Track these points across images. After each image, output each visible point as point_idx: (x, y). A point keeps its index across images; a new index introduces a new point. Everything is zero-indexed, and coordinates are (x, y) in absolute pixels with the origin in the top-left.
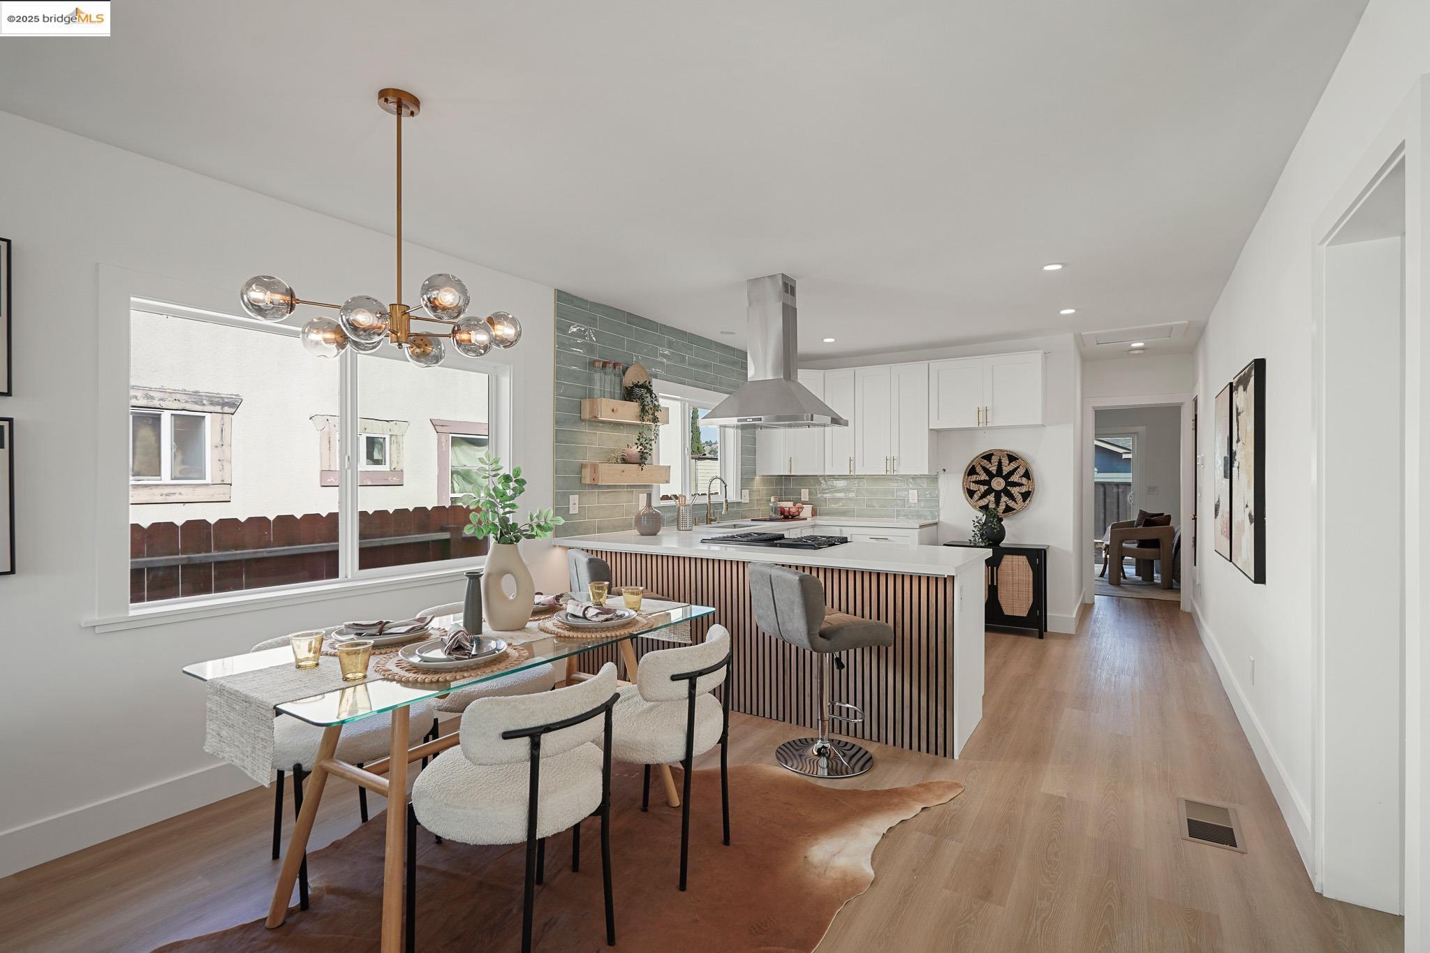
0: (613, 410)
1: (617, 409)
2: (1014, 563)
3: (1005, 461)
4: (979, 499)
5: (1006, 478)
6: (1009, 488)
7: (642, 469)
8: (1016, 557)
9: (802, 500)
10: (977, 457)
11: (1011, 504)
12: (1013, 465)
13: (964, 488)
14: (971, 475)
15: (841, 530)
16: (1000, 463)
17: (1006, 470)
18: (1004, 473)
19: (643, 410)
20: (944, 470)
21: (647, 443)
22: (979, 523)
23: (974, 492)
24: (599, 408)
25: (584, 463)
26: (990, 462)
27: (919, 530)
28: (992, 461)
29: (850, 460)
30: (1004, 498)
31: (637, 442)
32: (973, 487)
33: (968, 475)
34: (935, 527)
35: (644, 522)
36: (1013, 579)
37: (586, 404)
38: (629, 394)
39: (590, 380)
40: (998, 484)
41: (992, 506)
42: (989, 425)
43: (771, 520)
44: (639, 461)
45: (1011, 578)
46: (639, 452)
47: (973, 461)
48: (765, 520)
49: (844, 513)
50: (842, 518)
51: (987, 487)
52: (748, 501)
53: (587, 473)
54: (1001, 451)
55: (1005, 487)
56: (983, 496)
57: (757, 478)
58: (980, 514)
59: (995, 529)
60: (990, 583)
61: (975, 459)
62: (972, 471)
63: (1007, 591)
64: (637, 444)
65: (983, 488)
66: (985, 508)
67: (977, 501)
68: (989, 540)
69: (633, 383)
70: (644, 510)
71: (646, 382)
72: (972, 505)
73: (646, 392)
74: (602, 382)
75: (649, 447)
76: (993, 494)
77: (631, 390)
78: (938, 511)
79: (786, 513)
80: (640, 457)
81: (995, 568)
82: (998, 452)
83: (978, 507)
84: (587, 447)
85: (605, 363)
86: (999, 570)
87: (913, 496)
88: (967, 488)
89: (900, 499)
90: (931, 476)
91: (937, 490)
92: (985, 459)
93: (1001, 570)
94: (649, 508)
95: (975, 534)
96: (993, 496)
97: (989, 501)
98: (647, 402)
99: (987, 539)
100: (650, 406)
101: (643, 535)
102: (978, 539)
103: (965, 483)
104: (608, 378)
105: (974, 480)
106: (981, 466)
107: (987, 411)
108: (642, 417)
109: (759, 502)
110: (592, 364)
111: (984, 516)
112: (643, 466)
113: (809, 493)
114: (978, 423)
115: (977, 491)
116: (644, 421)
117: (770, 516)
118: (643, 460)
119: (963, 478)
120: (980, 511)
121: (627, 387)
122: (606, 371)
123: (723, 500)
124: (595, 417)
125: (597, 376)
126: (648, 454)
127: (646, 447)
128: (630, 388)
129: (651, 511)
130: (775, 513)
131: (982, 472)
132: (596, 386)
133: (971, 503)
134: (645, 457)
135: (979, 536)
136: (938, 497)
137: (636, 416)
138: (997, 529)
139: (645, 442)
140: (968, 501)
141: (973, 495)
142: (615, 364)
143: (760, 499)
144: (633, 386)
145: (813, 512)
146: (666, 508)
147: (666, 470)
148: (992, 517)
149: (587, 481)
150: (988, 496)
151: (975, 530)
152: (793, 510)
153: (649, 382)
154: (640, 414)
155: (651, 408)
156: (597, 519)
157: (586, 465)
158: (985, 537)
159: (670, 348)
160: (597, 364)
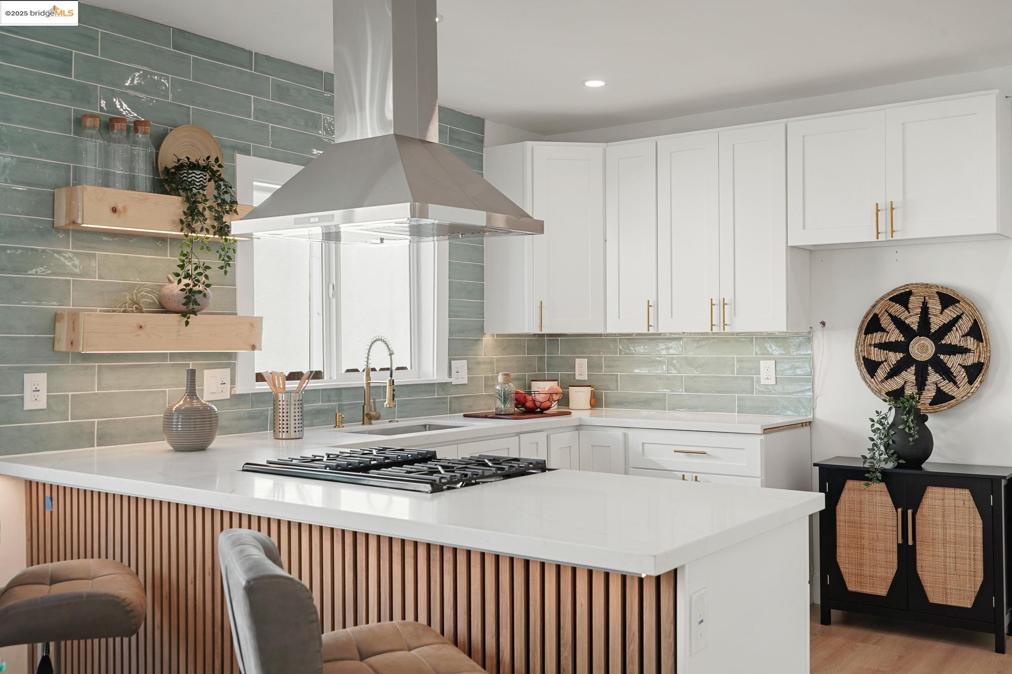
0: (114, 210)
1: (125, 208)
2: (947, 501)
3: (935, 306)
4: (887, 378)
5: (938, 336)
6: (942, 357)
7: (187, 323)
8: (950, 491)
9: (578, 377)
10: (882, 299)
11: (947, 387)
12: (950, 313)
13: (857, 352)
14: (872, 333)
15: (625, 435)
16: (925, 310)
17: (936, 323)
18: (934, 328)
19: (193, 212)
20: (823, 324)
21: (200, 274)
22: (882, 424)
23: (878, 364)
24: (80, 204)
25: (59, 312)
26: (907, 308)
27: (762, 437)
28: (910, 306)
29: (649, 306)
30: (933, 377)
31: (179, 271)
32: (876, 355)
33: (866, 333)
34: (806, 429)
35: (178, 425)
36: (945, 534)
37: (62, 196)
38: (169, 180)
39: (73, 152)
40: (922, 349)
41: (910, 390)
42: (897, 236)
43: (498, 416)
44: (184, 308)
45: (941, 531)
46: (182, 290)
47: (874, 306)
48: (486, 417)
49: (646, 403)
50: (645, 412)
51: (901, 355)
52: (465, 381)
53: (62, 329)
54: (927, 286)
55: (935, 354)
56: (895, 372)
57: (487, 339)
58: (884, 407)
59: (911, 436)
60: (900, 542)
61: (878, 302)
62: (873, 325)
63: (934, 556)
64: (177, 275)
65: (894, 357)
66: (896, 395)
67: (882, 381)
68: (899, 458)
69: (179, 160)
70: (182, 402)
71: (208, 158)
72: (872, 390)
73: (208, 177)
74: (106, 157)
75: (207, 282)
76: (913, 368)
77: (174, 173)
78: (813, 400)
79: (529, 404)
80: (184, 301)
81: (910, 512)
82: (920, 290)
83: (883, 393)
84: (69, 281)
85: (112, 120)
86: (918, 516)
87: (767, 371)
88: (864, 357)
89: (744, 378)
90: (798, 335)
91: (811, 359)
92: (896, 303)
93: (922, 516)
94: (192, 399)
95: (874, 445)
96: (913, 372)
97: (906, 382)
98: (204, 195)
99: (896, 455)
100: (208, 204)
101: (178, 449)
102: (880, 455)
103: (859, 349)
104: (120, 149)
105: (877, 342)
106: (890, 315)
107: (892, 209)
108: (189, 226)
109: (489, 382)
110: (79, 122)
111: (893, 410)
112: (188, 318)
113: (590, 367)
114: (878, 233)
115: (882, 362)
116: (194, 231)
117: (497, 409)
118: (191, 306)
119: (855, 338)
120: (885, 401)
121: (166, 168)
122: (114, 136)
123: (387, 381)
124: (74, 223)
125: (92, 145)
126: (205, 295)
127: (198, 281)
128: (173, 170)
129: (195, 404)
130: (505, 402)
131: (892, 327)
132: (91, 165)
133: (870, 386)
134: (198, 300)
135: (882, 448)
136: (812, 373)
137: (173, 222)
138: (917, 436)
139: (197, 272)
140: (866, 381)
141: (876, 371)
142: (137, 123)
143: (492, 377)
144: (180, 167)
145: (593, 400)
146: (258, 397)
147: (252, 325)
148: (909, 412)
149: (62, 346)
150: (904, 373)
151: (875, 437)
152: (540, 398)
153: (217, 160)
154: (183, 218)
155: (210, 208)
156: (96, 420)
157: (62, 316)
158: (892, 451)
159: (281, 100)
160: (89, 122)
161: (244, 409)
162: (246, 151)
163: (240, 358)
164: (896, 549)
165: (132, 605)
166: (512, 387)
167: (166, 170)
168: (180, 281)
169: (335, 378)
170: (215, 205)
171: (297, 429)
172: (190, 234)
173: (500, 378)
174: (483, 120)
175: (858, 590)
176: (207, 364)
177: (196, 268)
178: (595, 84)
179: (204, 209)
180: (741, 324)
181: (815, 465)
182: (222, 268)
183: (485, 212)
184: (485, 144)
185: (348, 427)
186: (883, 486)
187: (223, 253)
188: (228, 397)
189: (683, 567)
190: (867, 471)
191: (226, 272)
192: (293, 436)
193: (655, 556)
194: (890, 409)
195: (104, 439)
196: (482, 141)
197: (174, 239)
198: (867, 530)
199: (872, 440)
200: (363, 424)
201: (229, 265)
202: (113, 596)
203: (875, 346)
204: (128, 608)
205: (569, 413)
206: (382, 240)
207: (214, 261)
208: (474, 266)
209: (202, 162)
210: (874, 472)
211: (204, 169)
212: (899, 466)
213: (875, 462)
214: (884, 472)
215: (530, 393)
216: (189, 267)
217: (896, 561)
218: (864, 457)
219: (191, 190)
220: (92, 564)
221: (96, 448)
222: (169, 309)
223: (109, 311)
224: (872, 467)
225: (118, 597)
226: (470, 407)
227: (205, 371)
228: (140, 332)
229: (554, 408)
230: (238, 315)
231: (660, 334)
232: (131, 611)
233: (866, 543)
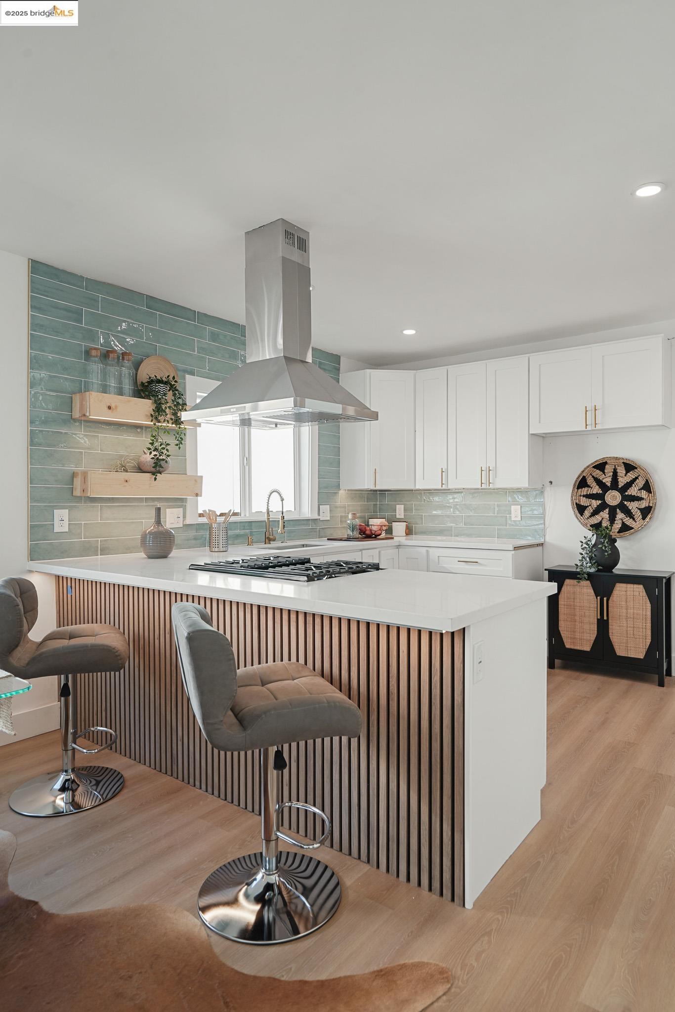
0: (109, 408)
1: (116, 407)
2: (629, 594)
3: (621, 471)
4: (590, 516)
5: (623, 490)
6: (626, 503)
7: (155, 479)
8: (631, 587)
9: (398, 517)
10: (588, 467)
11: (629, 522)
12: (631, 476)
13: (572, 500)
14: (582, 488)
15: (427, 551)
16: (615, 474)
17: (622, 481)
18: (621, 485)
19: (159, 410)
20: (551, 482)
21: (163, 448)
22: (588, 545)
23: (586, 507)
24: (88, 404)
25: (75, 471)
26: (604, 473)
27: (513, 552)
28: (606, 471)
29: (442, 472)
30: (620, 516)
31: (150, 446)
32: (584, 502)
33: (578, 488)
34: (540, 548)
35: (150, 542)
36: (627, 613)
37: (77, 399)
38: (144, 390)
39: (85, 372)
40: (613, 498)
41: (605, 524)
42: (598, 427)
43: (348, 539)
44: (153, 470)
45: (624, 611)
46: (152, 458)
47: (583, 471)
48: (341, 540)
49: (441, 532)
50: (439, 538)
51: (600, 502)
52: (328, 518)
53: (78, 482)
54: (616, 459)
55: (621, 501)
56: (596, 512)
57: (342, 493)
58: (589, 534)
59: (606, 551)
60: (599, 618)
61: (585, 469)
62: (582, 483)
63: (620, 627)
64: (149, 449)
65: (595, 503)
66: (597, 527)
67: (588, 518)
68: (599, 565)
69: (150, 378)
70: (152, 528)
71: (168, 376)
72: (582, 523)
73: (168, 388)
74: (105, 375)
75: (168, 454)
76: (607, 510)
77: (148, 386)
78: (544, 530)
79: (368, 532)
80: (153, 465)
81: (605, 599)
82: (612, 461)
83: (589, 525)
84: (82, 453)
85: (108, 352)
86: (610, 601)
87: (516, 512)
88: (576, 503)
89: (502, 516)
90: (535, 489)
91: (543, 505)
92: (597, 469)
93: (613, 601)
94: (158, 526)
95: (583, 557)
96: (607, 512)
97: (602, 519)
98: (166, 399)
99: (596, 564)
100: (168, 405)
101: (150, 557)
102: (587, 564)
103: (574, 498)
104: (113, 370)
105: (585, 493)
106: (593, 477)
107: (596, 410)
108: (156, 418)
109: (343, 519)
110: (88, 353)
111: (595, 536)
112: (156, 476)
113: (405, 510)
114: (586, 425)
115: (588, 506)
116: (159, 422)
117: (348, 535)
118: (158, 469)
119: (571, 491)
120: (590, 530)
121: (142, 382)
122: (109, 362)
123: (280, 517)
124: (84, 415)
125: (96, 367)
126: (166, 462)
127: (162, 453)
128: (147, 384)
129: (160, 528)
130: (353, 531)
131: (594, 484)
132: (95, 380)
133: (580, 521)
134: (162, 465)
135: (588, 559)
136: (544, 513)
137: (147, 415)
138: (610, 552)
139: (161, 447)
140: (577, 518)
141: (584, 512)
142: (124, 354)
143: (345, 516)
144: (151, 382)
145: (407, 530)
146: (200, 526)
147: (196, 481)
148: (605, 537)
149: (78, 492)
150: (601, 513)
151: (583, 553)
152: (374, 528)
153: (174, 378)
154: (153, 413)
155: (170, 407)
156: (99, 539)
157: (77, 473)
158: (594, 561)
159: (214, 341)
160: (94, 353)
161: (192, 533)
162: (192, 373)
163: (188, 501)
164: (596, 622)
165: (119, 652)
166: (357, 522)
167: (142, 384)
168: (151, 453)
169: (248, 515)
170: (172, 405)
171: (224, 546)
172: (157, 424)
173: (350, 516)
174: (340, 356)
175: (572, 647)
176: (169, 505)
177: (161, 445)
178: (409, 332)
179: (166, 408)
180: (500, 483)
181: (546, 570)
182: (177, 445)
183: (341, 405)
184: (341, 372)
185: (255, 545)
186: (588, 582)
187: (178, 436)
188: (182, 526)
189: (469, 626)
190: (578, 573)
191: (179, 448)
192: (222, 549)
193: (452, 619)
194: (593, 535)
195: (104, 551)
196: (339, 370)
197: (147, 427)
198: (578, 610)
199: (582, 554)
200: (265, 544)
201: (182, 444)
202: (107, 646)
203: (584, 496)
204: (116, 654)
205: (393, 538)
206: (276, 425)
207: (172, 441)
208: (334, 447)
209: (164, 379)
210: (582, 574)
211: (166, 383)
212: (599, 570)
213: (583, 568)
214: (589, 574)
215: (368, 525)
216: (156, 444)
217: (596, 629)
218: (577, 565)
219: (158, 396)
220: (96, 627)
221: (99, 556)
222: (144, 470)
223: (107, 471)
224: (582, 571)
225: (110, 647)
226: (331, 534)
227: (167, 510)
228: (126, 484)
229: (383, 535)
230: (188, 474)
231: (449, 490)
232: (119, 655)
233: (577, 618)
